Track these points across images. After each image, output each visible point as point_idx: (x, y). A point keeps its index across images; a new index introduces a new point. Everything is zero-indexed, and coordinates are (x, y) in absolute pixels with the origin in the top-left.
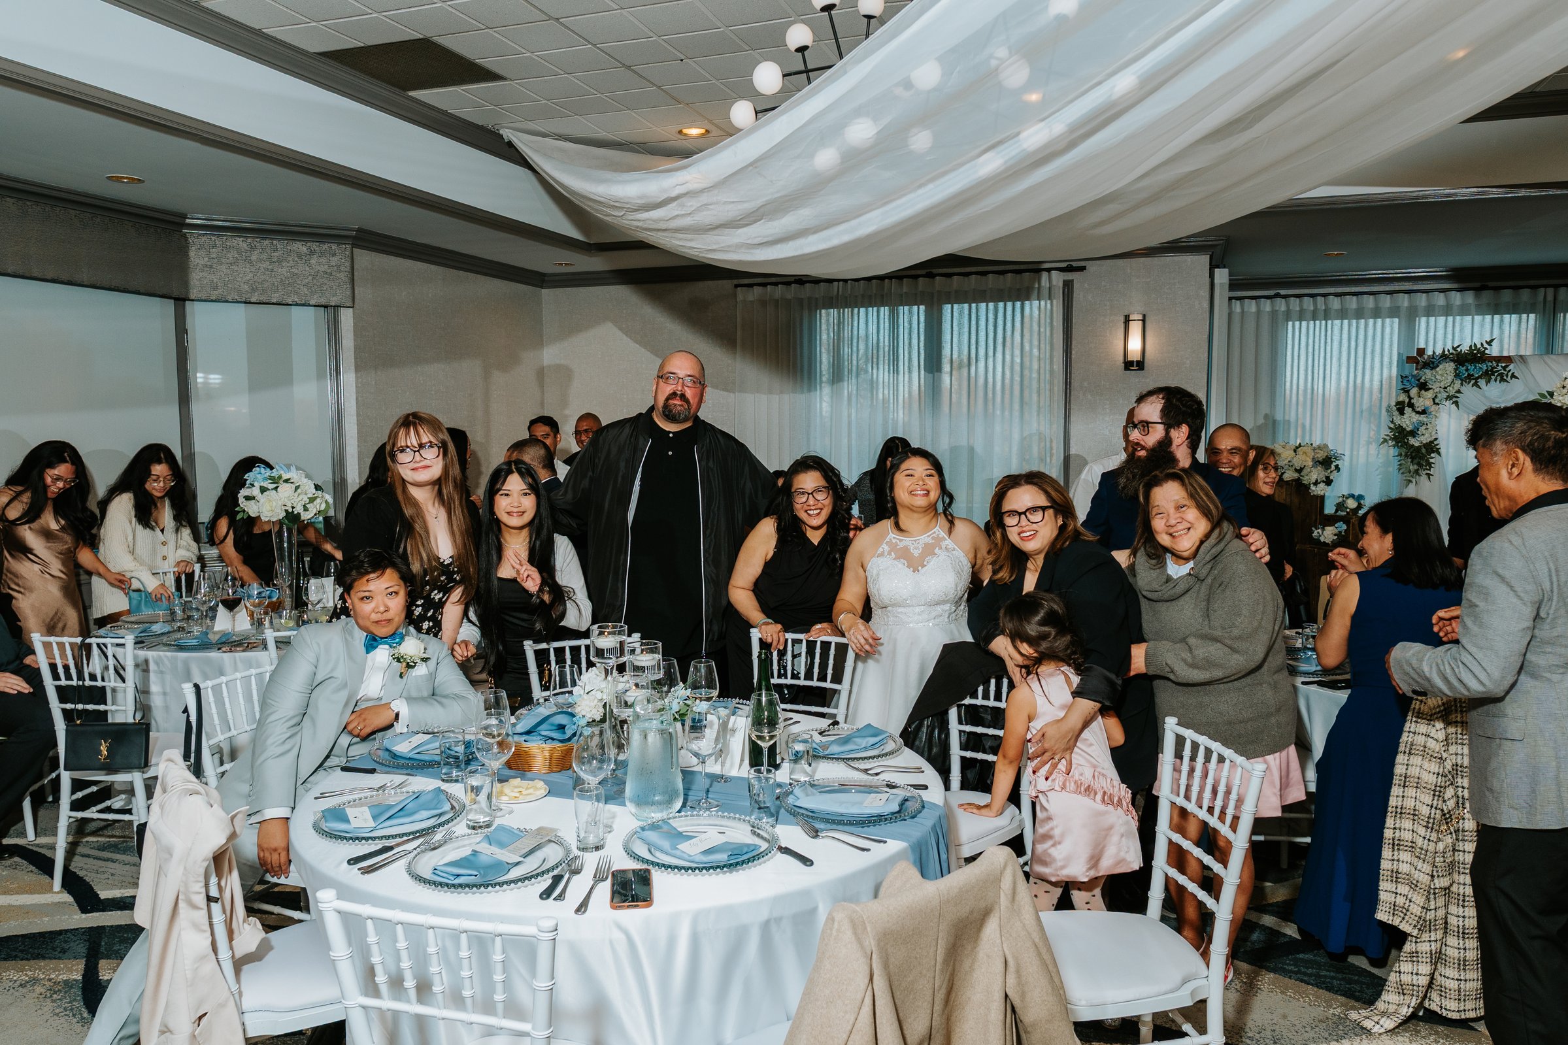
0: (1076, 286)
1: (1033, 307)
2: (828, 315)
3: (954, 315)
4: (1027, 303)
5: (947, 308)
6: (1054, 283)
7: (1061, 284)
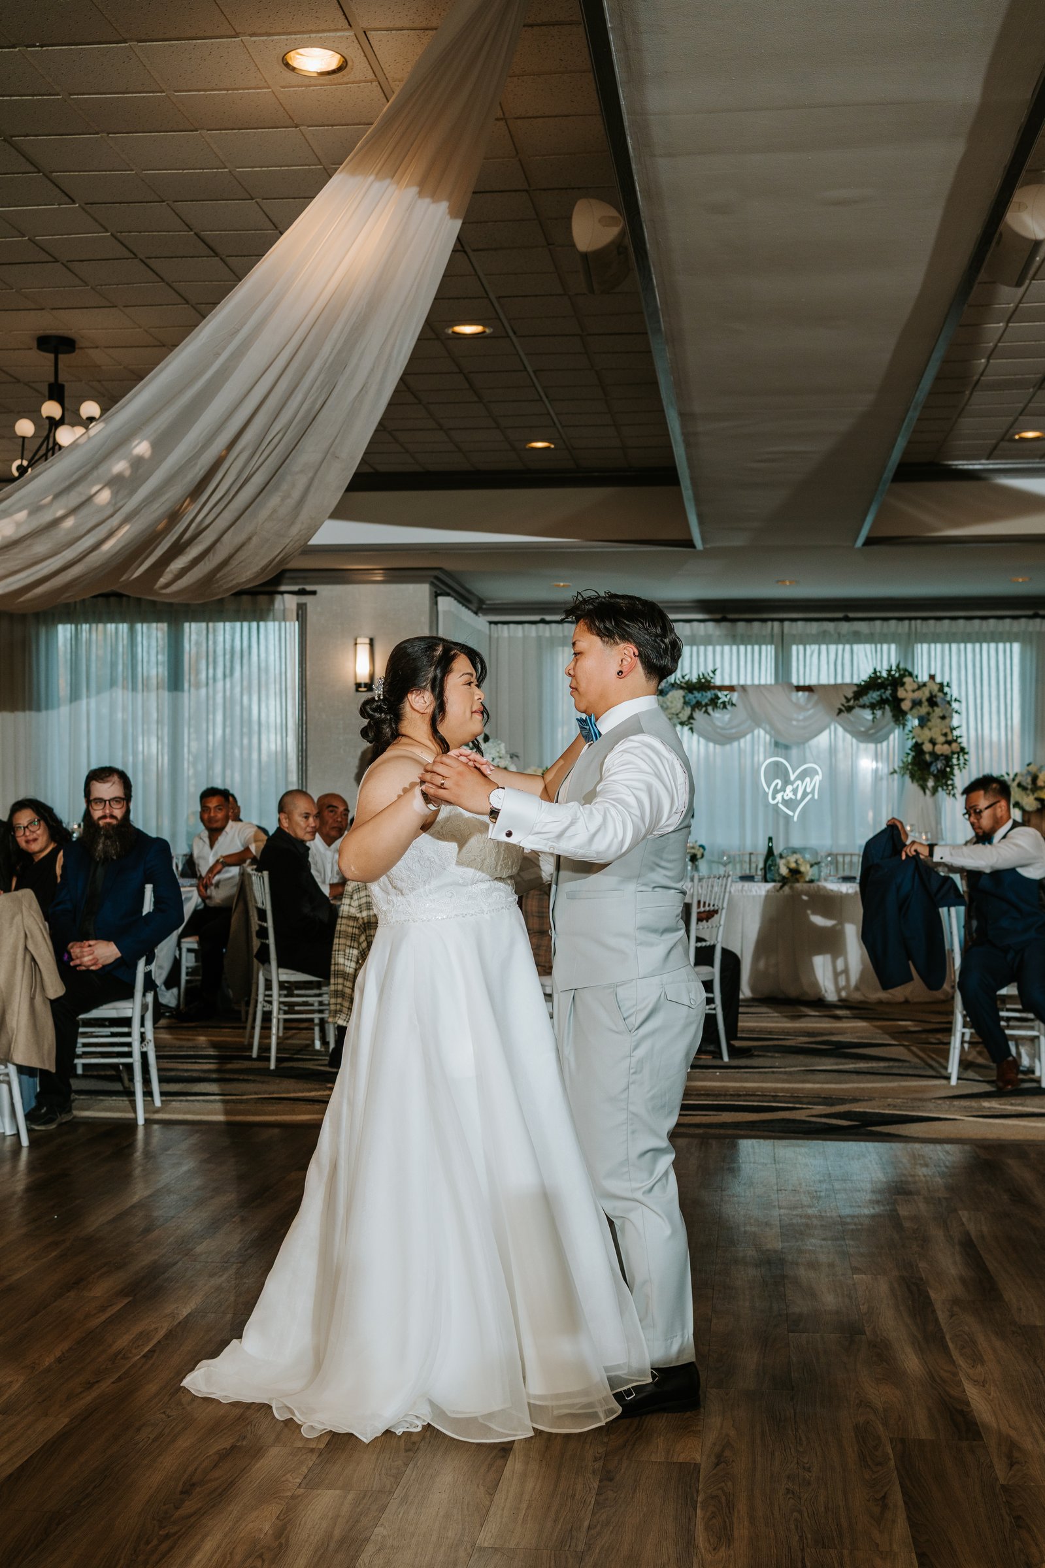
0: (309, 609)
1: (270, 628)
2: (65, 630)
3: (193, 631)
4: (262, 624)
5: (187, 625)
6: (287, 606)
7: (294, 607)
